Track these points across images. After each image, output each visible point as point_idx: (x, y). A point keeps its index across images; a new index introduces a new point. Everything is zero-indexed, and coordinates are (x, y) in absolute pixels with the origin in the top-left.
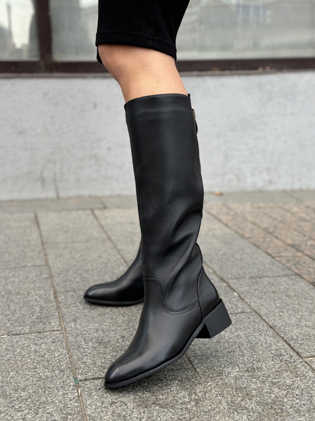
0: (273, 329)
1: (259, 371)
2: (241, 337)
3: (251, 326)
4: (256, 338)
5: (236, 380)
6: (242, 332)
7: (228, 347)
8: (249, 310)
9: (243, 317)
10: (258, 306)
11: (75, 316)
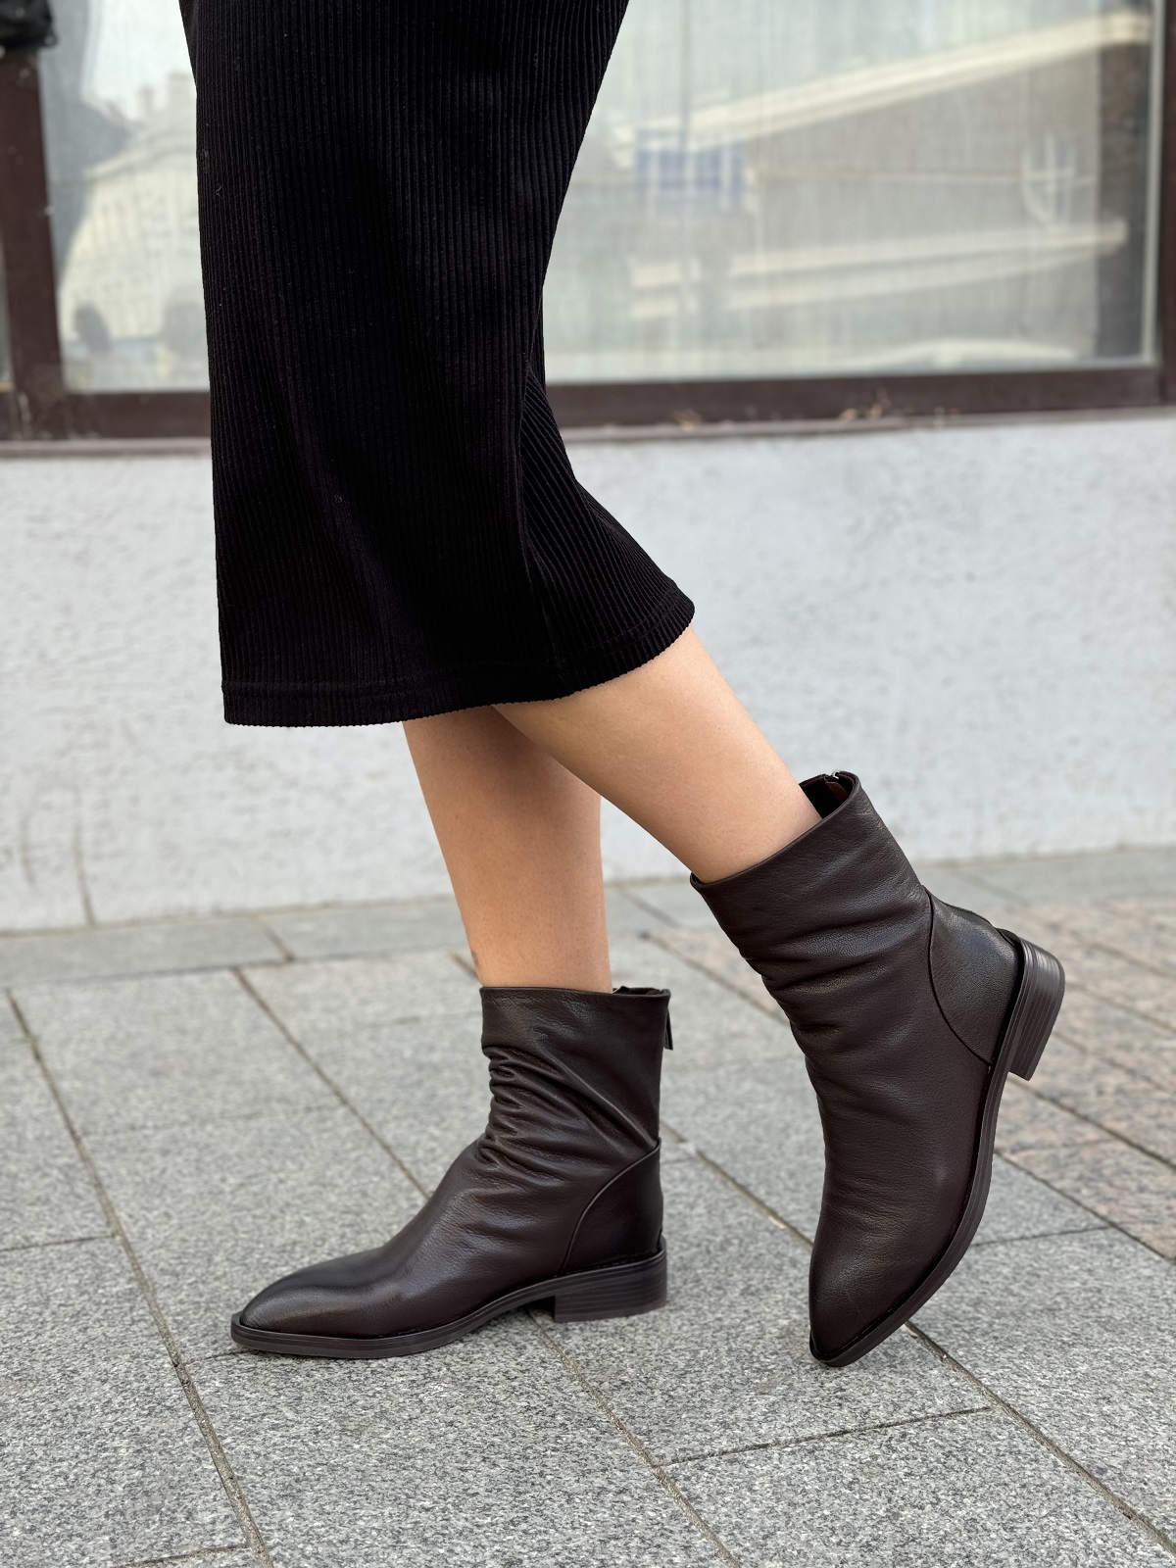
0: (1097, 1481)
2: (986, 1530)
3: (1008, 1472)
4: (1042, 1528)
6: (978, 1504)
8: (979, 1397)
9: (966, 1432)
10: (1009, 1379)
11: (286, 1472)
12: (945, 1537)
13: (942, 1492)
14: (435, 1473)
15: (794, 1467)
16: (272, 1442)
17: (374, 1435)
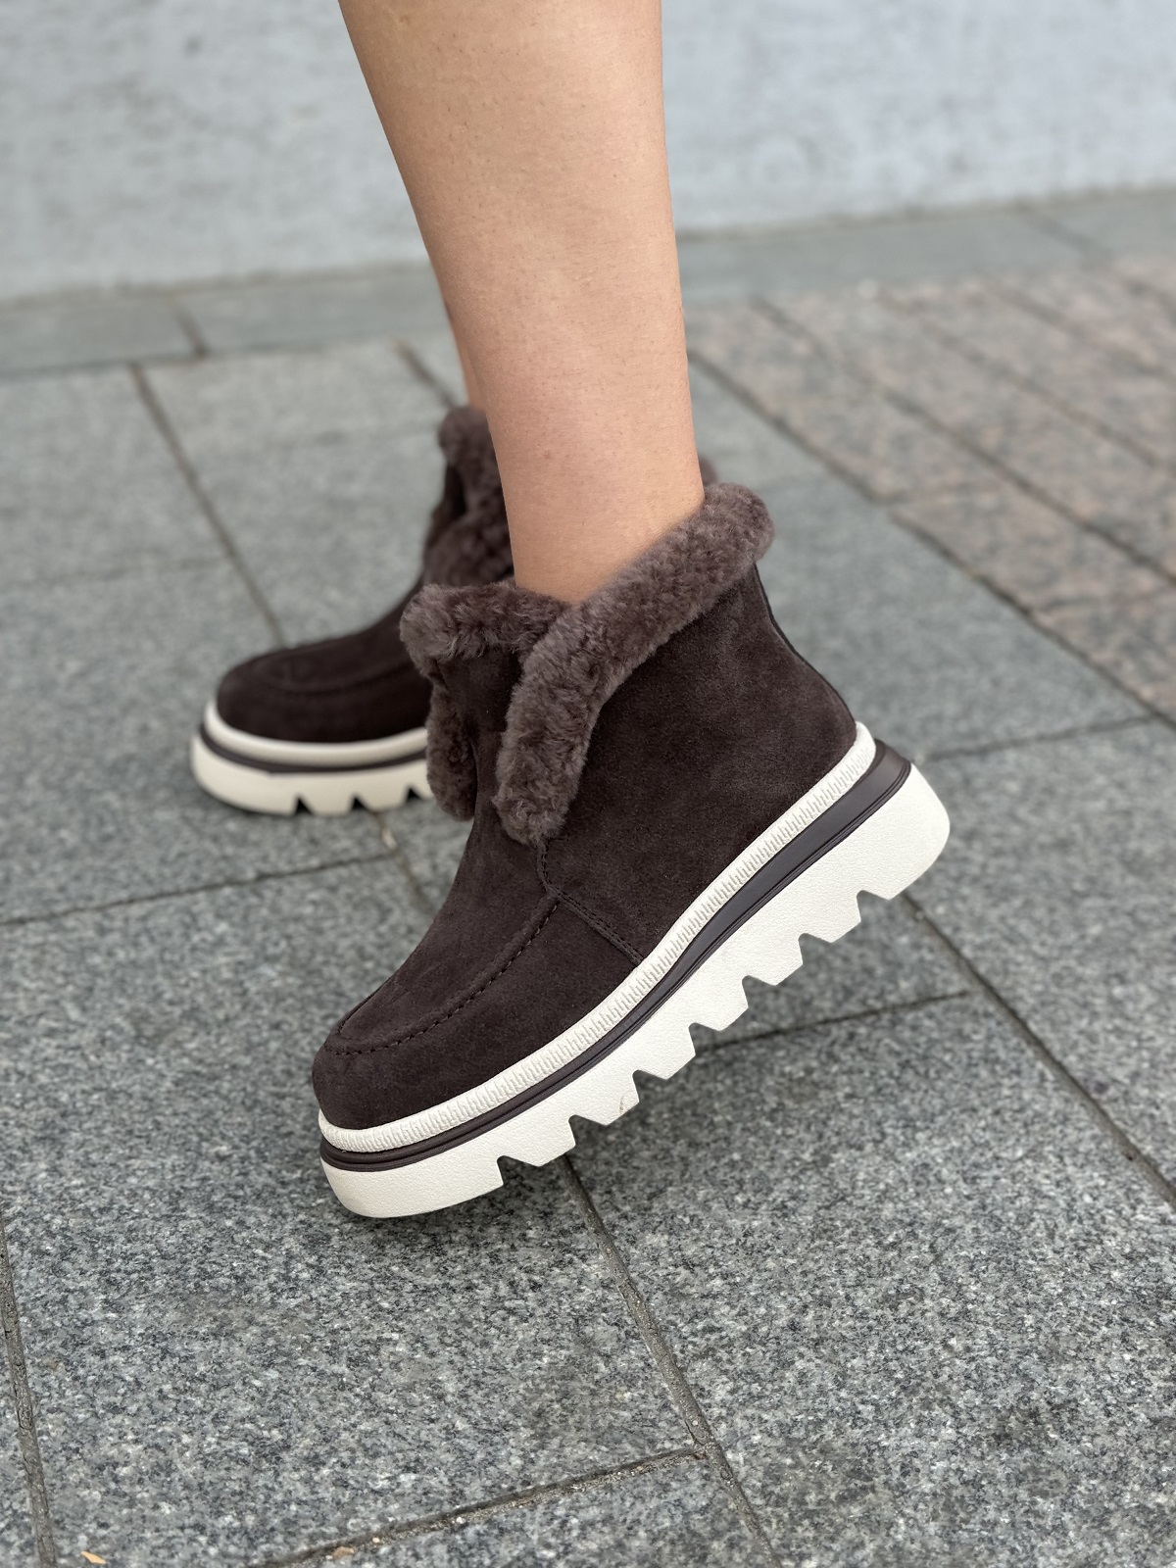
0: (1095, 1102)
1: (1061, 1431)
2: (941, 1181)
3: (979, 1091)
4: (1013, 1177)
5: (952, 1521)
6: (936, 1141)
7: (880, 1263)
8: (955, 977)
9: (932, 1030)
10: (997, 949)
11: (52, 1102)
12: (885, 1192)
13: (891, 1122)
14: (243, 1103)
15: (705, 1087)
16: (44, 1055)
17: (177, 1044)
